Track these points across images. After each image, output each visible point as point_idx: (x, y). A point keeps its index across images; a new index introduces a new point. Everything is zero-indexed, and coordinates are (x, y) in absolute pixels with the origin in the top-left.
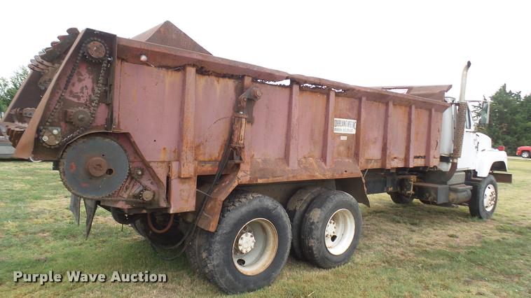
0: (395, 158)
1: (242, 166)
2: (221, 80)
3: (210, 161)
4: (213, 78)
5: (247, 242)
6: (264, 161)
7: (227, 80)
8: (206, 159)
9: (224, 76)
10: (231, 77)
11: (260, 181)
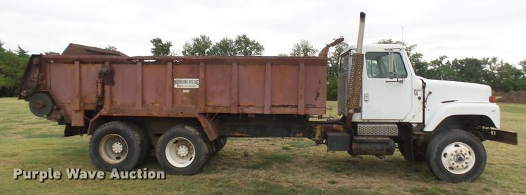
0: (250, 106)
1: (105, 107)
2: (95, 65)
3: (92, 104)
4: (90, 65)
5: (118, 147)
6: (122, 105)
7: (98, 65)
8: (90, 102)
9: (95, 63)
10: (99, 63)
11: (114, 115)
